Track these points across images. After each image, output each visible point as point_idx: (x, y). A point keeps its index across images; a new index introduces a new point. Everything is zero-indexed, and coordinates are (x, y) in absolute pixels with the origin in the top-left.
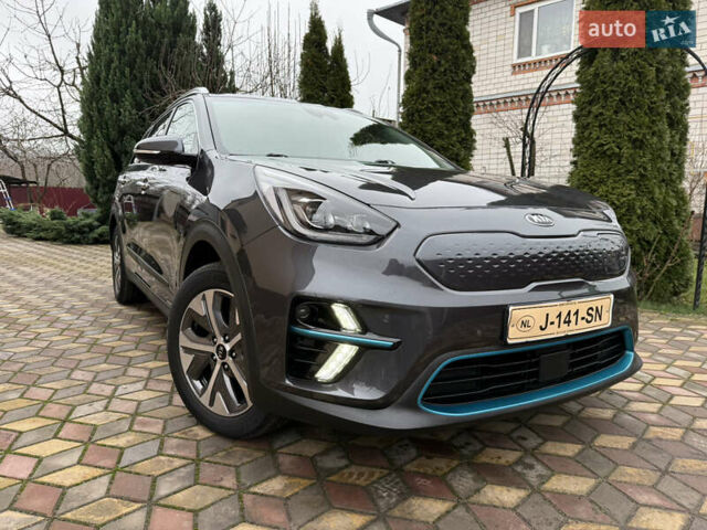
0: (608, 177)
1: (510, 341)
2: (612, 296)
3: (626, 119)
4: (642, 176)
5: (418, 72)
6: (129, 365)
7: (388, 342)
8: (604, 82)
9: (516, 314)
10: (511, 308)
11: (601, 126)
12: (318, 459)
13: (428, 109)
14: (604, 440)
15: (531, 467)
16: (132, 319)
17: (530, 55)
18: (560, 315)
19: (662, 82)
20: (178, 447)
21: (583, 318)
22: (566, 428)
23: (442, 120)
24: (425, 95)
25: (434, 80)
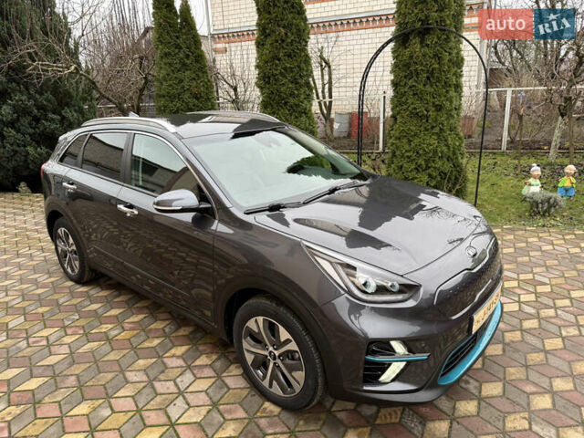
0: (420, 131)
1: (473, 333)
3: (430, 89)
5: (269, 40)
7: (424, 356)
8: (416, 63)
9: (475, 319)
11: (414, 95)
12: (358, 410)
20: (271, 425)
21: (494, 303)
24: (277, 62)
25: (283, 47)
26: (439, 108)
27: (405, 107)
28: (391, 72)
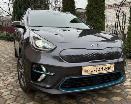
1: (82, 75)
2: (114, 64)
6: (12, 72)
7: (52, 74)
9: (84, 69)
10: (83, 67)
12: (43, 98)
18: (97, 69)
20: (14, 93)
21: (104, 69)
22: (106, 94)
23: (96, 12)
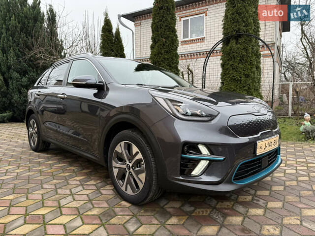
0: (237, 89)
1: (257, 154)
2: (278, 135)
3: (242, 66)
4: (249, 88)
5: (157, 45)
7: (222, 158)
8: (233, 52)
10: (257, 142)
11: (233, 69)
12: (182, 208)
13: (162, 61)
14: (275, 188)
15: (258, 201)
16: (49, 159)
17: (188, 37)
18: (268, 144)
19: (253, 52)
21: (273, 144)
23: (168, 66)
24: (160, 55)
25: (164, 48)
26: (247, 76)
27: (228, 76)
28: (221, 60)
